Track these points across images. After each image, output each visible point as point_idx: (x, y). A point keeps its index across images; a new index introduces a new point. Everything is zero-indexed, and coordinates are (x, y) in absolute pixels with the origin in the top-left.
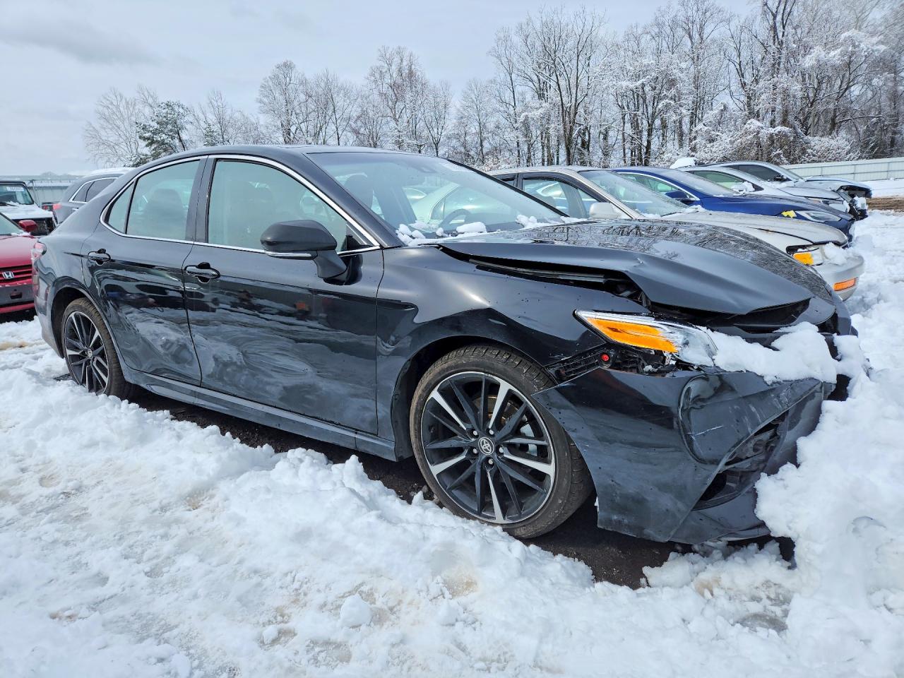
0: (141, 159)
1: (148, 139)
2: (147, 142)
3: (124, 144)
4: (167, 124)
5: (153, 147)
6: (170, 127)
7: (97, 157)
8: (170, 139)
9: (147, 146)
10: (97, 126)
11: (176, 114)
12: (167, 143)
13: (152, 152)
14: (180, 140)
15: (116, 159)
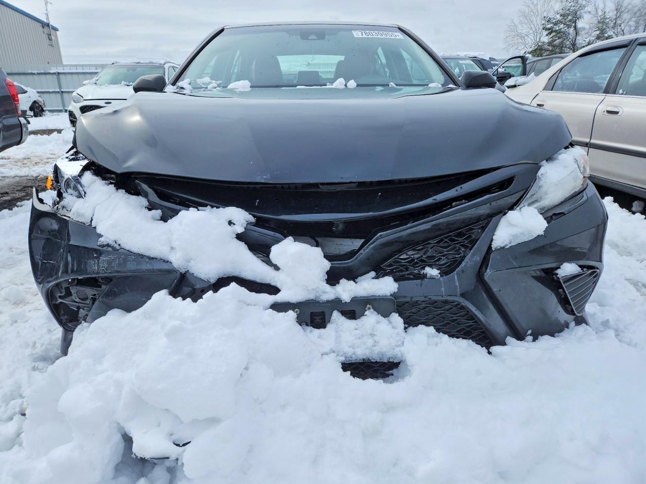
0: (539, 46)
1: (549, 29)
2: (547, 32)
3: (532, 35)
4: (568, 15)
5: (551, 36)
6: (570, 18)
7: (511, 46)
8: (566, 28)
9: (547, 35)
10: (517, 21)
11: (579, 6)
12: (562, 32)
13: (550, 40)
14: (575, 28)
15: (523, 47)
